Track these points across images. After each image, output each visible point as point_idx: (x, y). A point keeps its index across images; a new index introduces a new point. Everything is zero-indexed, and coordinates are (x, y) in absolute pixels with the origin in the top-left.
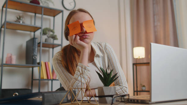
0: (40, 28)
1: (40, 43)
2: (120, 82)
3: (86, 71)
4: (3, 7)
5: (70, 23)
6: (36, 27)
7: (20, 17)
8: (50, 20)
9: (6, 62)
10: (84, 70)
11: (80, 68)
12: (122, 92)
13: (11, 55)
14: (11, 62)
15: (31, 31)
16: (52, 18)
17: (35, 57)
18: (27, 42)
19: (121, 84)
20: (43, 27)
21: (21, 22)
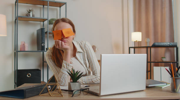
0: (47, 19)
1: (47, 32)
2: (95, 73)
3: (69, 67)
4: (16, 2)
5: (55, 30)
6: (44, 19)
7: (30, 11)
8: (57, 10)
9: (21, 49)
10: (67, 66)
11: (65, 65)
12: (97, 80)
13: (25, 42)
14: (24, 49)
15: (40, 21)
16: (59, 8)
17: (43, 44)
18: (37, 31)
19: (96, 74)
20: (49, 19)
21: (31, 16)
